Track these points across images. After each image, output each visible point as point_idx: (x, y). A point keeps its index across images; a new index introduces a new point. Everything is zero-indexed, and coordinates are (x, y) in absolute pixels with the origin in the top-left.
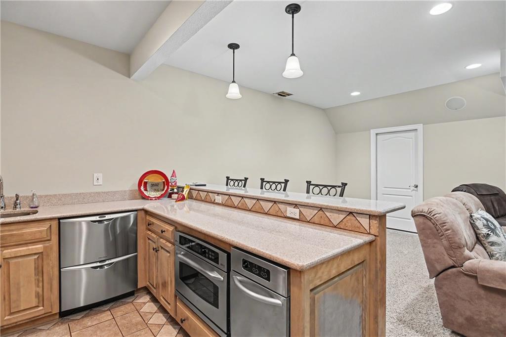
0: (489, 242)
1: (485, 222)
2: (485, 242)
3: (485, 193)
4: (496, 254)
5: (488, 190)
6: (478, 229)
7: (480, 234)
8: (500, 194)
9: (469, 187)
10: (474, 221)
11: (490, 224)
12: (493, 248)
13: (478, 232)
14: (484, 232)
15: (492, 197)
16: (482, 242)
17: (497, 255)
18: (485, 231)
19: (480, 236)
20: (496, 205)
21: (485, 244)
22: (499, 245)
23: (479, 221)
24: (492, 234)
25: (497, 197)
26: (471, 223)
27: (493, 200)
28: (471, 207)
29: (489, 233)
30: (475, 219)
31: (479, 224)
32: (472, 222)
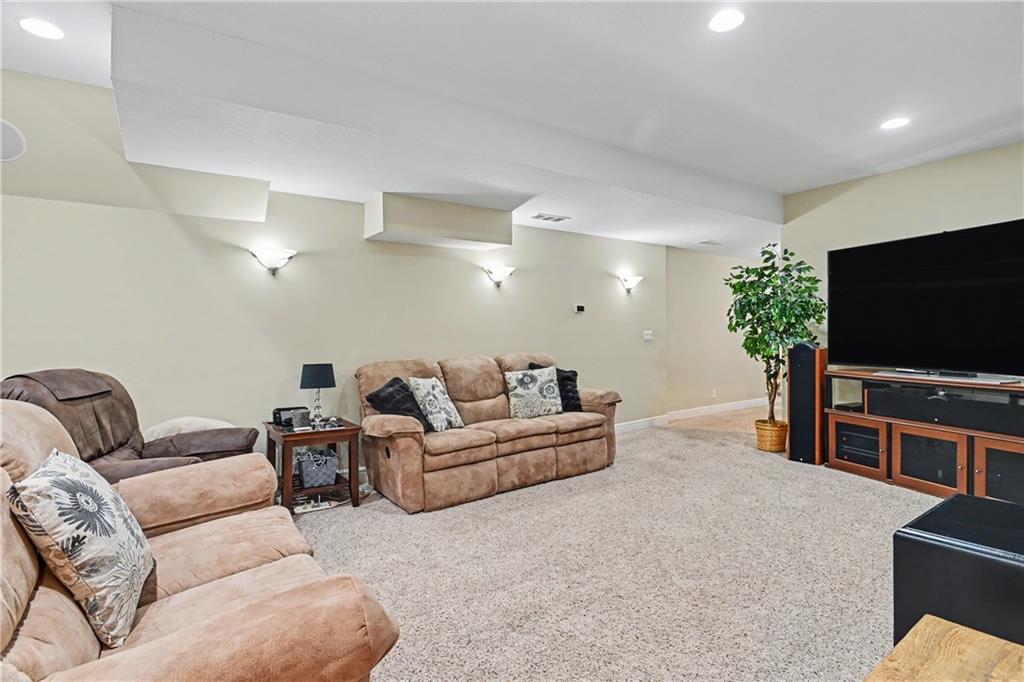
0: (79, 568)
1: (66, 499)
2: (68, 571)
3: (77, 393)
4: (105, 598)
5: (85, 386)
6: (43, 533)
7: (48, 549)
8: (113, 393)
9: (32, 382)
10: (24, 508)
11: (82, 498)
12: (94, 580)
13: (42, 542)
14: (64, 538)
15: (97, 402)
16: (59, 574)
17: (108, 602)
18: (66, 531)
19: (51, 555)
20: (105, 422)
21: (70, 579)
22: (114, 561)
23: (44, 502)
24: (89, 533)
25: (108, 400)
26: (14, 516)
27: (99, 409)
28: (21, 452)
29: (81, 532)
30: (31, 498)
31: (45, 514)
32: (18, 512)
